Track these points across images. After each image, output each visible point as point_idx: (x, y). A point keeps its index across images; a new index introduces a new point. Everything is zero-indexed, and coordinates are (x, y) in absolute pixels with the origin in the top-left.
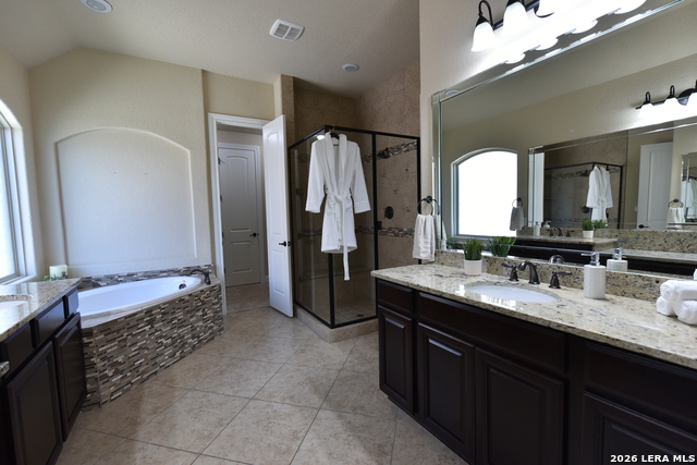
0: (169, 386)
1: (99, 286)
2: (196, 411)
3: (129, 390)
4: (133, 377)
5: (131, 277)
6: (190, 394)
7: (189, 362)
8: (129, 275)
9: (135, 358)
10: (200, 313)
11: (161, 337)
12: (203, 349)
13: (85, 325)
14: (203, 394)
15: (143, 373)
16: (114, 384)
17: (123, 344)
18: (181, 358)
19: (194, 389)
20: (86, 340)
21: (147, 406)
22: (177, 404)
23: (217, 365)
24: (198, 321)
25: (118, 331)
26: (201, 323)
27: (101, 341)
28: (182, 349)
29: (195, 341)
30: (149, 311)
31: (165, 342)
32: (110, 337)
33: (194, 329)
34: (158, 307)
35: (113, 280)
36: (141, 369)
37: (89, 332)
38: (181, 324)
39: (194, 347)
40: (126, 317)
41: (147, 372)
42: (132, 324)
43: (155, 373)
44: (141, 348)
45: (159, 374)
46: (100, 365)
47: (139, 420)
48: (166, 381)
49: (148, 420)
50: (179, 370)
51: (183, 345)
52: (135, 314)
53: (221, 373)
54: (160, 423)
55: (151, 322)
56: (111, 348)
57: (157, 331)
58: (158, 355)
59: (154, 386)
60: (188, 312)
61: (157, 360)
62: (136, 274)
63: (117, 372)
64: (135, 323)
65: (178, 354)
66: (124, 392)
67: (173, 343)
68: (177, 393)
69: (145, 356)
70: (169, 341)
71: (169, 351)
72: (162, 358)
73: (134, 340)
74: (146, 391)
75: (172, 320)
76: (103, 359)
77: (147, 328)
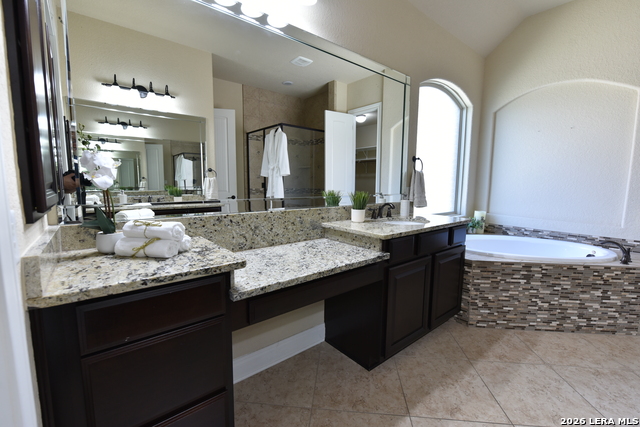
0: (528, 347)
1: (507, 234)
2: (537, 387)
3: (492, 327)
4: (499, 318)
5: (536, 233)
6: (543, 368)
7: (566, 339)
8: (535, 231)
9: (505, 303)
10: (599, 293)
11: (536, 297)
12: (592, 337)
13: (467, 257)
14: (556, 377)
15: (509, 320)
16: (481, 315)
17: (495, 285)
18: (557, 330)
19: (550, 367)
20: (466, 269)
21: (499, 348)
22: (524, 366)
23: (597, 362)
24: (592, 300)
25: (493, 272)
26: (597, 306)
27: (476, 274)
28: (559, 321)
29: (583, 322)
30: (528, 266)
31: (540, 303)
32: (485, 274)
33: (582, 306)
34: (539, 265)
35: (520, 232)
36: (508, 316)
37: (470, 264)
38: (566, 295)
39: (579, 328)
40: (502, 263)
41: (514, 322)
42: (507, 271)
43: (523, 328)
44: (511, 296)
45: (525, 331)
46: (473, 293)
47: (485, 354)
48: (528, 341)
49: (491, 359)
50: (548, 341)
51: (564, 318)
52: (512, 264)
53: (597, 373)
54: (498, 368)
55: (528, 278)
56: (485, 284)
57: (532, 288)
58: (529, 313)
59: (515, 337)
60: (579, 285)
61: (528, 317)
62: (542, 231)
63: (485, 306)
64: (510, 272)
65: (554, 324)
66: (489, 326)
67: (550, 310)
68: (530, 357)
69: (515, 307)
70: (546, 305)
71: (544, 315)
72: (533, 317)
73: (506, 287)
74: (506, 337)
75: (554, 285)
76: (477, 290)
77: (523, 281)
